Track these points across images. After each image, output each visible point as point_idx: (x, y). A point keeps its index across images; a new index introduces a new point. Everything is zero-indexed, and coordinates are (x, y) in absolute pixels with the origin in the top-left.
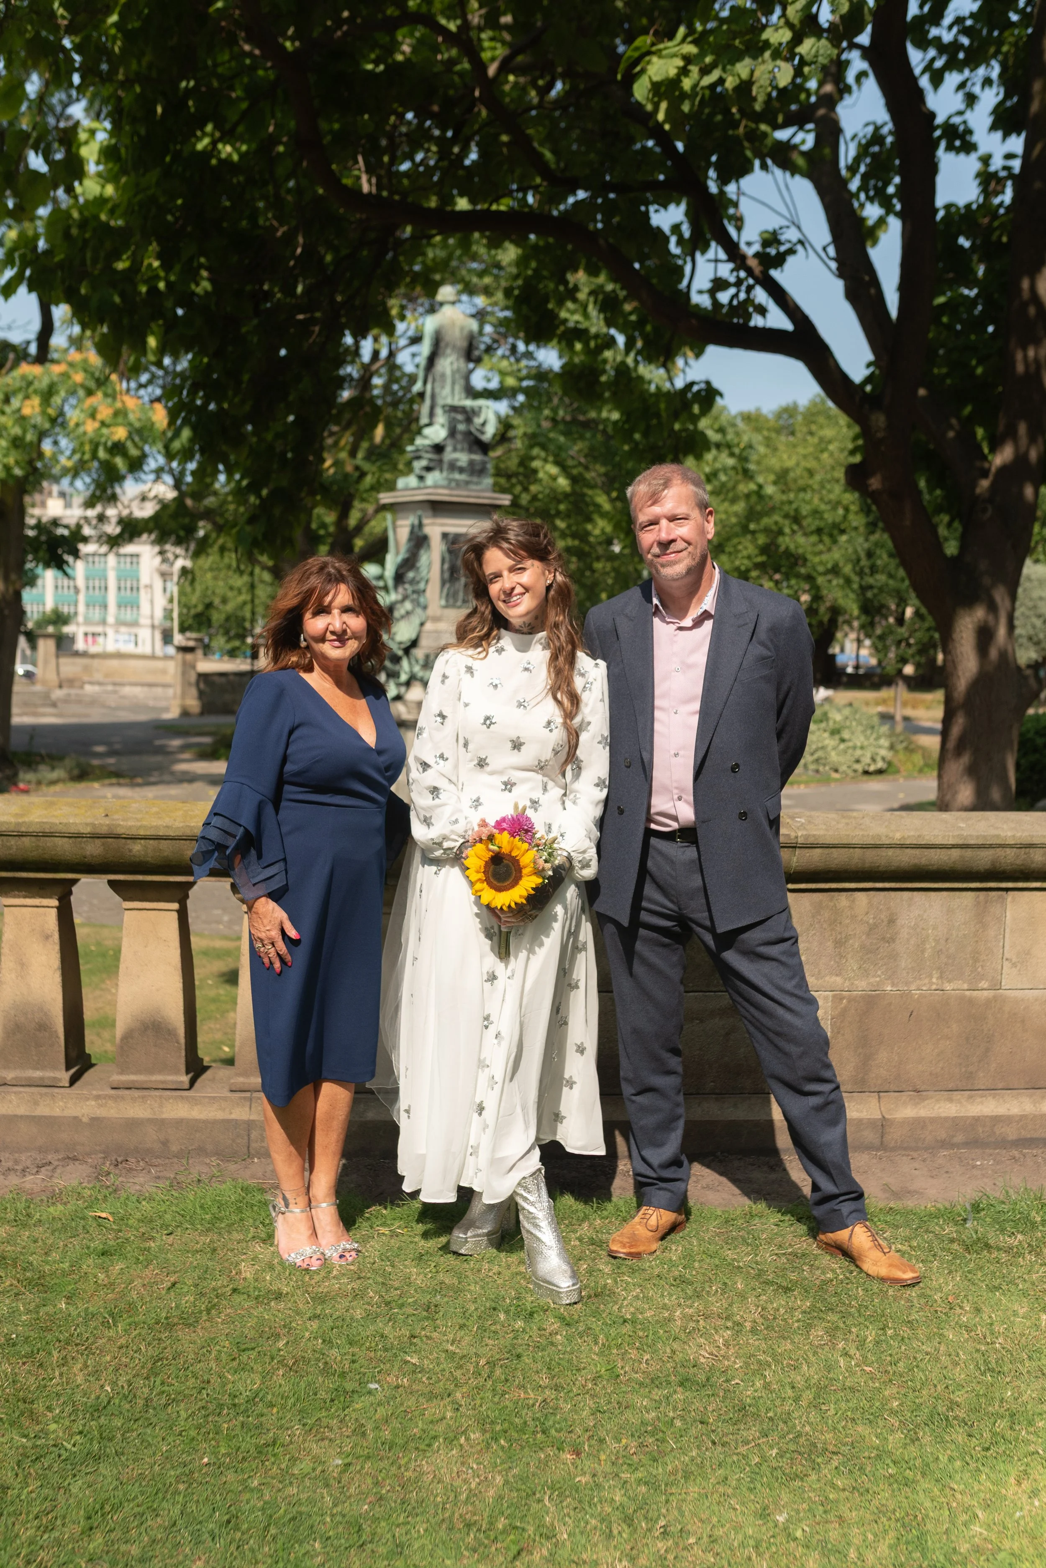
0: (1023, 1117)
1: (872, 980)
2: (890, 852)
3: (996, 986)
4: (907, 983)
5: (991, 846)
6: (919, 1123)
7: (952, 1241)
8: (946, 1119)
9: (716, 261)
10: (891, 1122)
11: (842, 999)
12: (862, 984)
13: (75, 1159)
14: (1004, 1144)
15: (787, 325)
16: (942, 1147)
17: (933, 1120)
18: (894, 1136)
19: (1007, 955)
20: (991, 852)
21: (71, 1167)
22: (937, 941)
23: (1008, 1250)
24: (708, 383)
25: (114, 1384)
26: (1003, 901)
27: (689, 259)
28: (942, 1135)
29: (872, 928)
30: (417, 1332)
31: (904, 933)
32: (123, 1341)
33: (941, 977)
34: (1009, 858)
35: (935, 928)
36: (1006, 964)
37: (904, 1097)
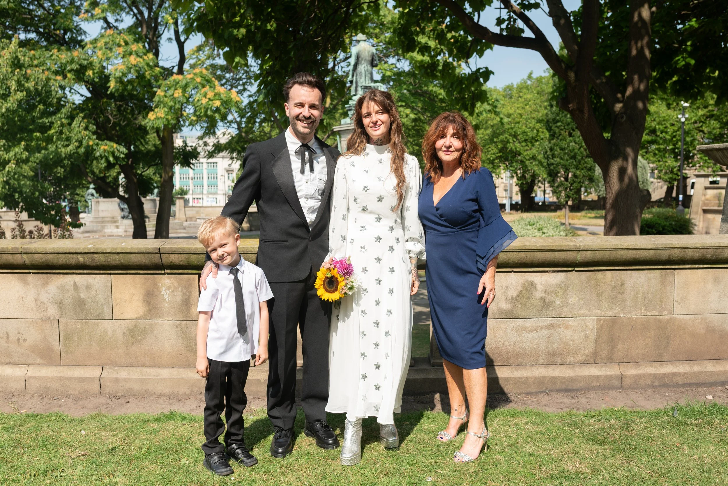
0: (685, 374)
1: (614, 311)
2: (622, 252)
3: (671, 313)
4: (630, 313)
5: (668, 248)
6: (638, 377)
7: (669, 422)
8: (650, 374)
9: (500, 8)
10: (626, 376)
11: (600, 320)
12: (610, 314)
13: (258, 398)
14: (677, 386)
15: (532, 36)
16: (649, 388)
17: (644, 375)
18: (627, 382)
19: (676, 299)
20: (669, 251)
21: (257, 402)
22: (644, 293)
23: (697, 426)
24: (487, 68)
25: (308, 482)
26: (673, 275)
27: (476, 14)
28: (649, 382)
29: (614, 288)
30: (437, 461)
31: (628, 290)
32: (306, 466)
33: (646, 310)
34: (677, 254)
35: (642, 287)
36: (675, 303)
37: (630, 365)
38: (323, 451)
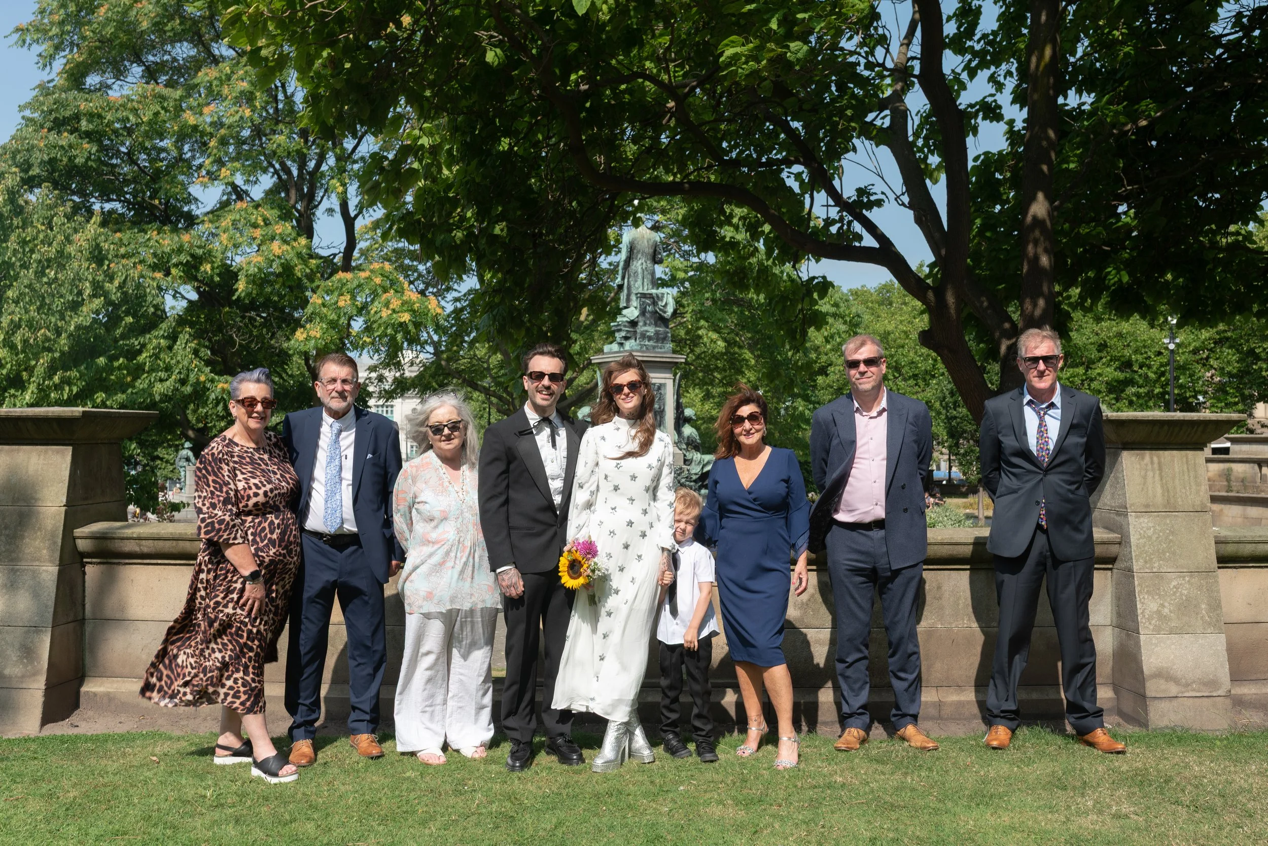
1: (930, 621)
4: (950, 623)
6: (960, 704)
9: (828, 206)
10: (945, 703)
15: (875, 245)
16: (975, 718)
17: (969, 703)
18: (945, 711)
22: (966, 599)
24: (824, 277)
27: (807, 196)
31: (946, 595)
33: (969, 620)
35: (964, 591)
37: (952, 689)
38: (565, 767)
